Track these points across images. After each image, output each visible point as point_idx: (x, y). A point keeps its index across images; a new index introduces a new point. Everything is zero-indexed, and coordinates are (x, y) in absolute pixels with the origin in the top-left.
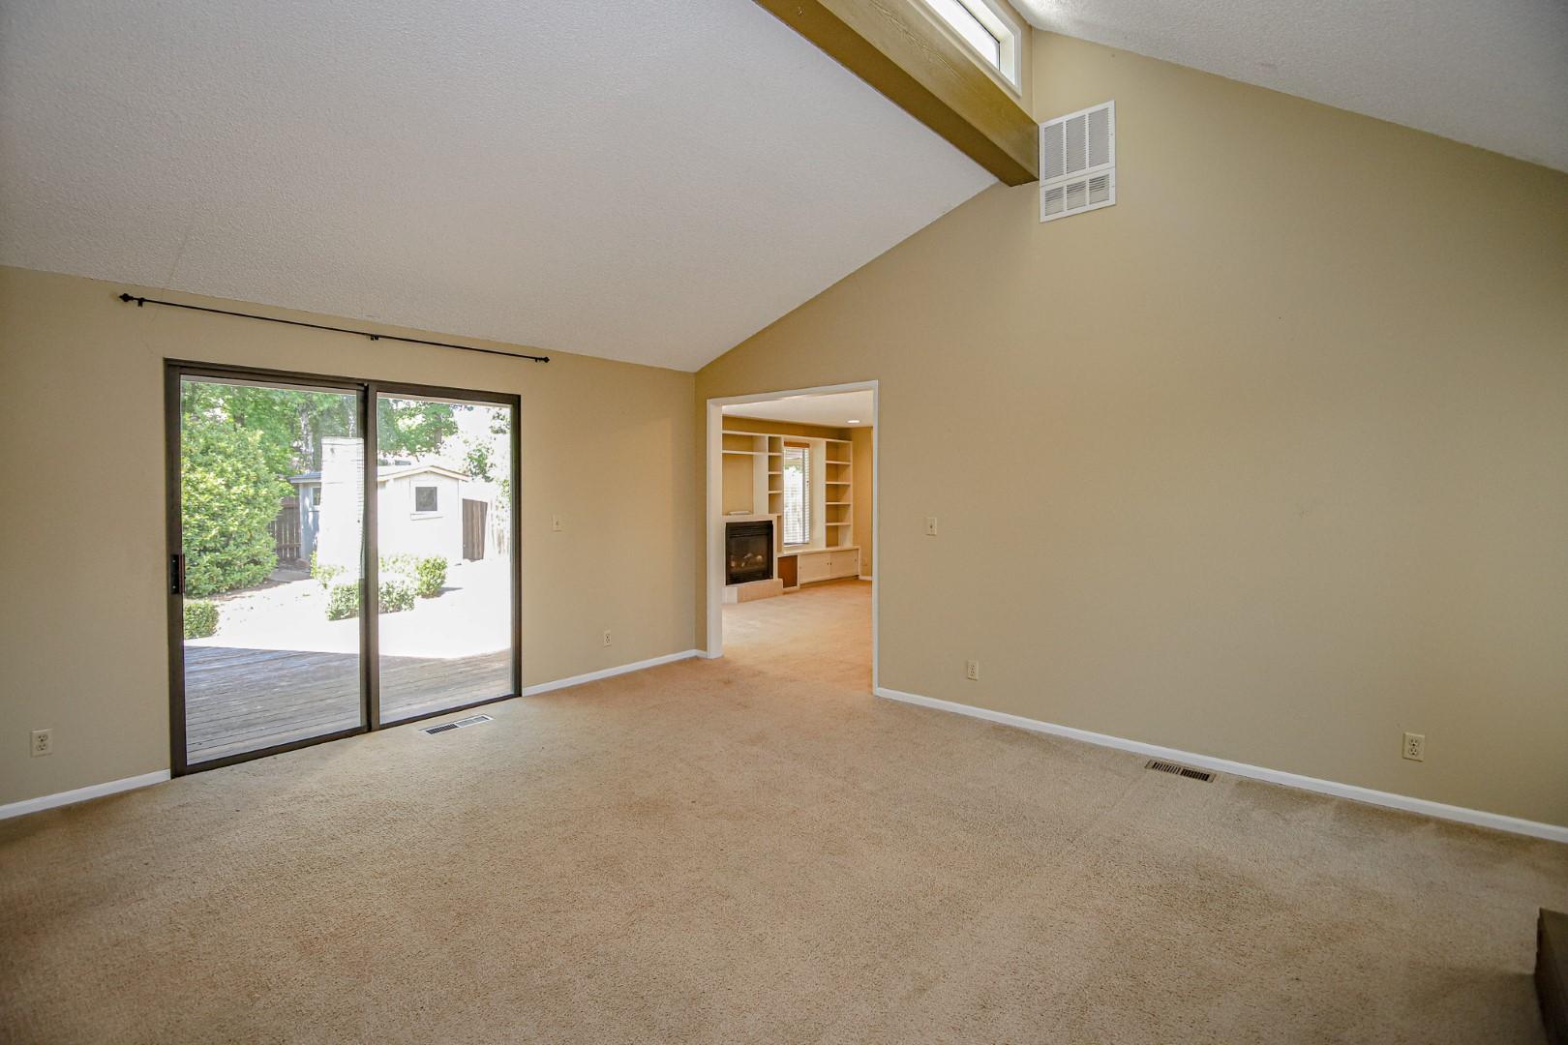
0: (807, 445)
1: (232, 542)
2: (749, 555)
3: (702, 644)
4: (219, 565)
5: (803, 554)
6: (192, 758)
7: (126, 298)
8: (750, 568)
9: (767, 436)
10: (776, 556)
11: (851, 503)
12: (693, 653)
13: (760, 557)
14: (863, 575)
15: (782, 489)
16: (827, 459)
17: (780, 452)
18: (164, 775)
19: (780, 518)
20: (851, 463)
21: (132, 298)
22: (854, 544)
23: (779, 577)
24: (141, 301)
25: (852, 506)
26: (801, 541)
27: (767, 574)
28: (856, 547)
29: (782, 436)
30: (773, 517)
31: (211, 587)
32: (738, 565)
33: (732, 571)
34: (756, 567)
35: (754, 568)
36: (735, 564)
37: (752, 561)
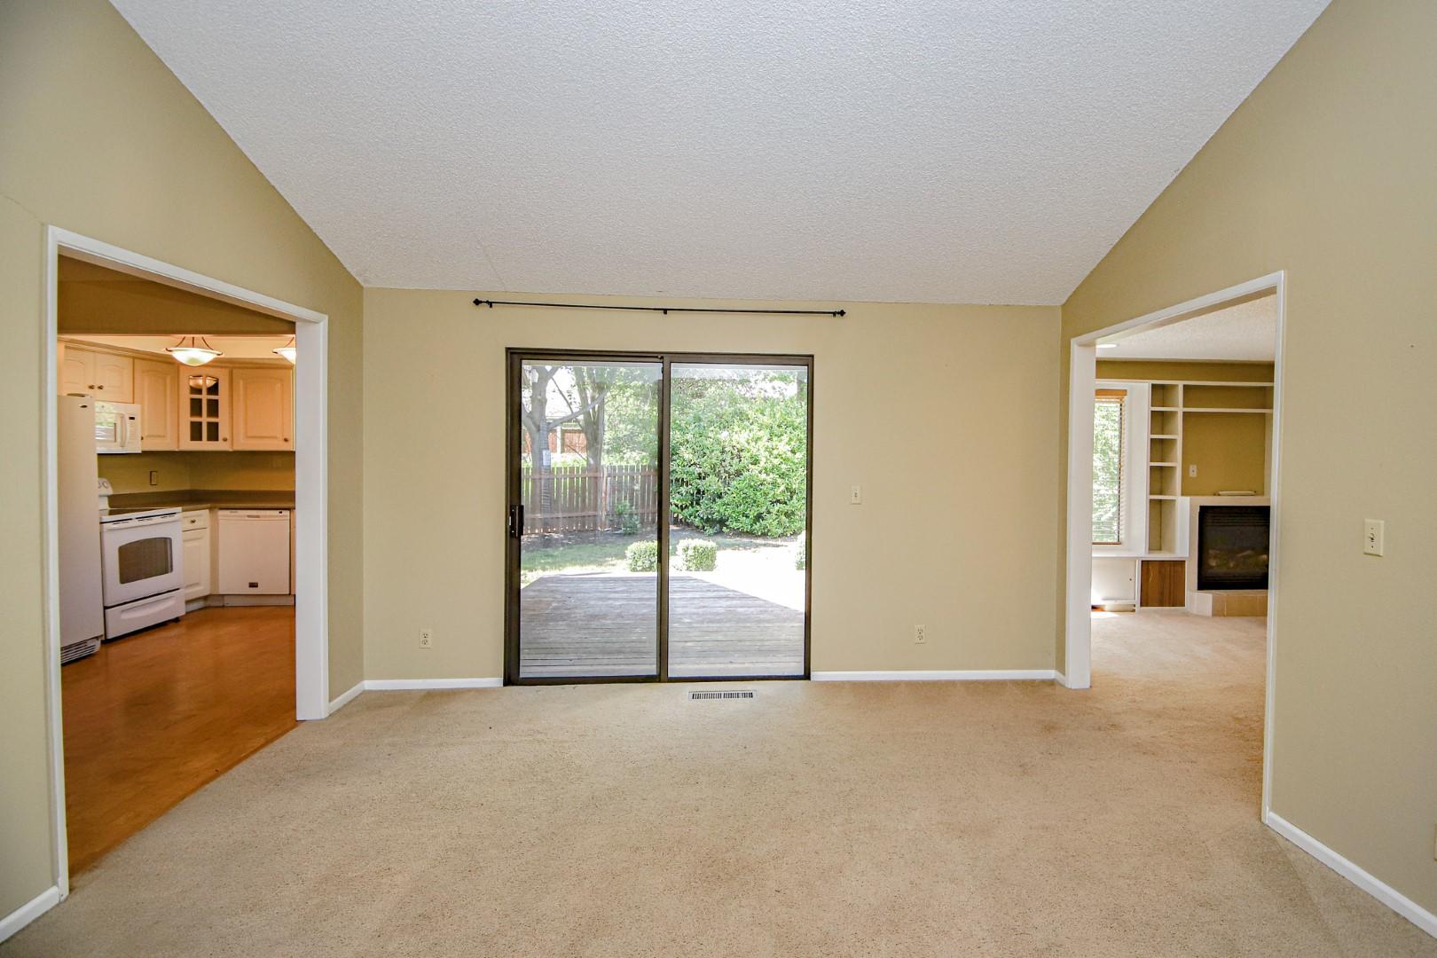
1: (795, 497)
3: (1061, 665)
4: (787, 515)
6: (525, 672)
7: (477, 302)
8: (1245, 571)
12: (1051, 674)
18: (497, 681)
21: (481, 302)
24: (490, 304)
31: (780, 531)
32: (1217, 566)
33: (1210, 571)
34: (1257, 570)
35: (1253, 570)
36: (1216, 562)
37: (1250, 561)
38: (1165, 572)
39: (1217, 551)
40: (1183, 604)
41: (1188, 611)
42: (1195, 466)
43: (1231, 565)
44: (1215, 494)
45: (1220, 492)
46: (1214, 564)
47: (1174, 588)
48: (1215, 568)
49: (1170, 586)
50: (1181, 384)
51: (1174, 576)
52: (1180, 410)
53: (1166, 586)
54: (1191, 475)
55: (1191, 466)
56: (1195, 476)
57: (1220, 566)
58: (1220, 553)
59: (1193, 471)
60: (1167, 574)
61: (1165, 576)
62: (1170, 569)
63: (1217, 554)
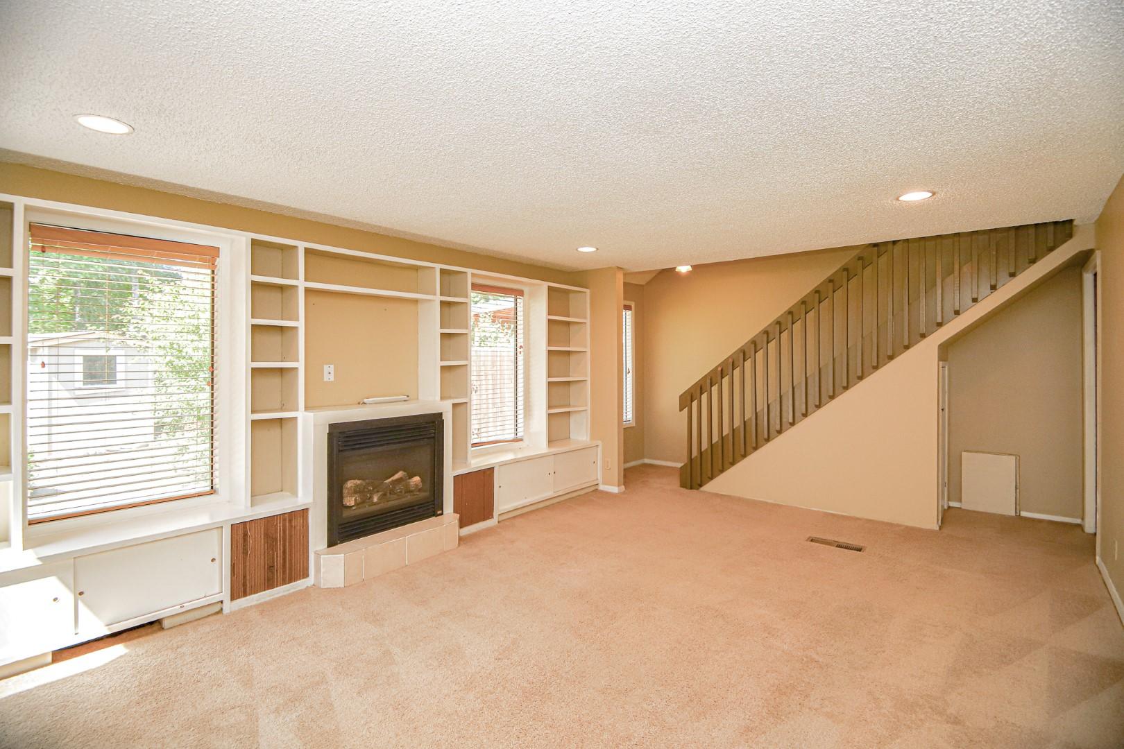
0: (519, 291)
5: (505, 464)
8: (393, 502)
9: (438, 267)
10: (450, 472)
11: (588, 378)
13: (417, 479)
14: (605, 483)
15: (466, 356)
16: (549, 314)
17: (466, 297)
19: (461, 407)
20: (588, 321)
22: (593, 437)
23: (454, 510)
25: (590, 383)
27: (428, 507)
28: (595, 443)
29: (470, 271)
30: (446, 408)
32: (357, 504)
33: (346, 514)
34: (408, 498)
35: (404, 500)
36: (355, 500)
37: (400, 487)
38: (276, 532)
39: (359, 482)
40: (305, 574)
41: (314, 585)
42: (332, 366)
43: (375, 500)
44: (359, 403)
45: (366, 400)
46: (352, 503)
47: (290, 555)
48: (354, 508)
49: (284, 552)
50: (302, 245)
51: (291, 536)
52: (301, 284)
53: (277, 554)
54: (326, 379)
55: (326, 367)
56: (332, 379)
57: (360, 503)
58: (361, 484)
59: (330, 373)
60: (279, 535)
61: (276, 539)
62: (284, 526)
63: (357, 486)
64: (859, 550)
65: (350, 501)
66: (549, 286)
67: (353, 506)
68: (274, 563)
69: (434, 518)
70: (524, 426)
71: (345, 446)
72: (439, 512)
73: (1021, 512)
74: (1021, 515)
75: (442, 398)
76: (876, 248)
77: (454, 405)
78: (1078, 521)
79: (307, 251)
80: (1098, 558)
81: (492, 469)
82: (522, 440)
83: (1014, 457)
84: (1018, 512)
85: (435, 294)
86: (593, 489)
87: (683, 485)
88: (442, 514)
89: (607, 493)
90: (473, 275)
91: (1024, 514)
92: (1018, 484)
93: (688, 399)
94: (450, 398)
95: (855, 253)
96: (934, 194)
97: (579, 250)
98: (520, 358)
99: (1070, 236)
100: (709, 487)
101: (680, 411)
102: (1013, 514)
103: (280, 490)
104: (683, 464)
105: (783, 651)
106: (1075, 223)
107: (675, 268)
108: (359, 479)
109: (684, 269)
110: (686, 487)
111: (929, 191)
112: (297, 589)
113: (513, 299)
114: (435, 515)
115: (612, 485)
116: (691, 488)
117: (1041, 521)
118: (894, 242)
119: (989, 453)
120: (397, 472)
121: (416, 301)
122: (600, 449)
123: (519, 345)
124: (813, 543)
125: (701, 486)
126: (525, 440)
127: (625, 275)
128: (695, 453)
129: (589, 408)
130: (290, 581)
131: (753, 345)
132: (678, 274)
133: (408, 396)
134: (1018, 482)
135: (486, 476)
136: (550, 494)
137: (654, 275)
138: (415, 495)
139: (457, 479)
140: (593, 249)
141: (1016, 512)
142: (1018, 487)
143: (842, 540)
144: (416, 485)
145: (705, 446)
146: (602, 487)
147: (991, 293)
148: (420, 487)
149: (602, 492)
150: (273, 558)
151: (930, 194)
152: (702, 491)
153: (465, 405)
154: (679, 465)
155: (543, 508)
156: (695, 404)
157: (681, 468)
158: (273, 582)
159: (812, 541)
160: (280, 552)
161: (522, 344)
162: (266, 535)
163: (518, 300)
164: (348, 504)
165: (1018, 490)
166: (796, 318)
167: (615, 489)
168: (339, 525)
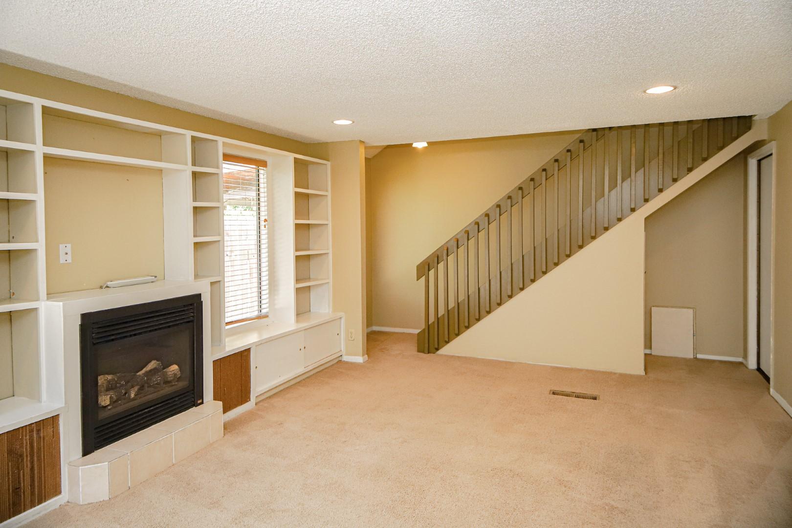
0: (261, 163)
2: (152, 365)
5: (259, 344)
8: (151, 396)
9: (189, 134)
10: (210, 356)
11: (330, 251)
13: (174, 368)
14: (347, 354)
15: (220, 231)
16: (296, 186)
17: (218, 167)
19: (217, 285)
20: (329, 194)
22: (335, 309)
23: (216, 398)
25: (330, 256)
26: (256, 313)
27: (188, 397)
28: (338, 316)
29: (221, 140)
30: (202, 287)
32: (113, 402)
33: (103, 415)
34: (167, 390)
35: (162, 392)
36: (111, 398)
37: (157, 379)
38: (22, 447)
39: (110, 377)
40: (57, 491)
41: (68, 502)
42: (69, 246)
43: (132, 396)
44: (101, 287)
45: (109, 284)
46: (108, 402)
47: (40, 473)
48: (109, 407)
49: (32, 469)
50: (38, 103)
51: (39, 449)
52: (39, 149)
53: (23, 472)
54: (62, 261)
55: (62, 246)
56: (69, 261)
57: (116, 401)
58: (113, 379)
59: (67, 254)
60: (26, 450)
61: (21, 456)
62: (31, 437)
63: (109, 382)
64: (595, 398)
65: (105, 400)
66: (295, 158)
67: (108, 405)
68: (19, 482)
69: (194, 407)
70: (269, 302)
71: (98, 338)
72: (199, 402)
73: (697, 355)
74: (698, 357)
75: (197, 276)
76: (595, 133)
77: (212, 283)
78: (740, 360)
79: (46, 110)
80: (772, 390)
81: (248, 350)
82: (266, 316)
83: (692, 310)
84: (695, 354)
85: (186, 164)
86: (337, 360)
87: (420, 350)
88: (202, 403)
89: (352, 363)
90: (224, 144)
91: (699, 356)
92: (695, 332)
93: (425, 268)
94: (204, 277)
95: (577, 136)
96: (675, 88)
97: (334, 122)
98: (264, 231)
99: (749, 128)
100: (446, 350)
101: (417, 280)
102: (692, 357)
103: (12, 394)
104: (420, 330)
105: (585, 502)
106: (754, 118)
107: (412, 144)
108: (108, 374)
109: (420, 145)
110: (423, 352)
111: (672, 86)
112: (48, 511)
113: (254, 171)
114: (195, 404)
115: (355, 355)
116: (428, 353)
117: (713, 361)
118: (610, 128)
119: (672, 307)
120: (150, 362)
121: (160, 171)
122: (343, 321)
123: (262, 218)
124: (556, 396)
125: (437, 349)
126: (269, 316)
127: (366, 148)
128: (432, 319)
129: (331, 281)
130: (40, 502)
131: (487, 218)
132: (415, 148)
133: (156, 277)
134: (695, 330)
135: (242, 358)
136: (300, 370)
137: (380, 150)
138: (173, 386)
139: (217, 363)
140: (348, 122)
141: (694, 356)
142: (695, 334)
143: (578, 390)
144: (175, 375)
145: (442, 311)
146: (345, 358)
147: (688, 174)
148: (178, 377)
149: (347, 363)
150: (19, 477)
151: (672, 88)
152: (438, 355)
153: (218, 284)
154: (417, 331)
155: (296, 384)
156: (432, 273)
157: (419, 333)
158: (20, 506)
159: (554, 393)
160: (27, 470)
161: (266, 218)
162: (10, 452)
163: (261, 172)
164: (103, 404)
165: (695, 337)
166: (526, 193)
167: (359, 359)
168: (96, 428)
